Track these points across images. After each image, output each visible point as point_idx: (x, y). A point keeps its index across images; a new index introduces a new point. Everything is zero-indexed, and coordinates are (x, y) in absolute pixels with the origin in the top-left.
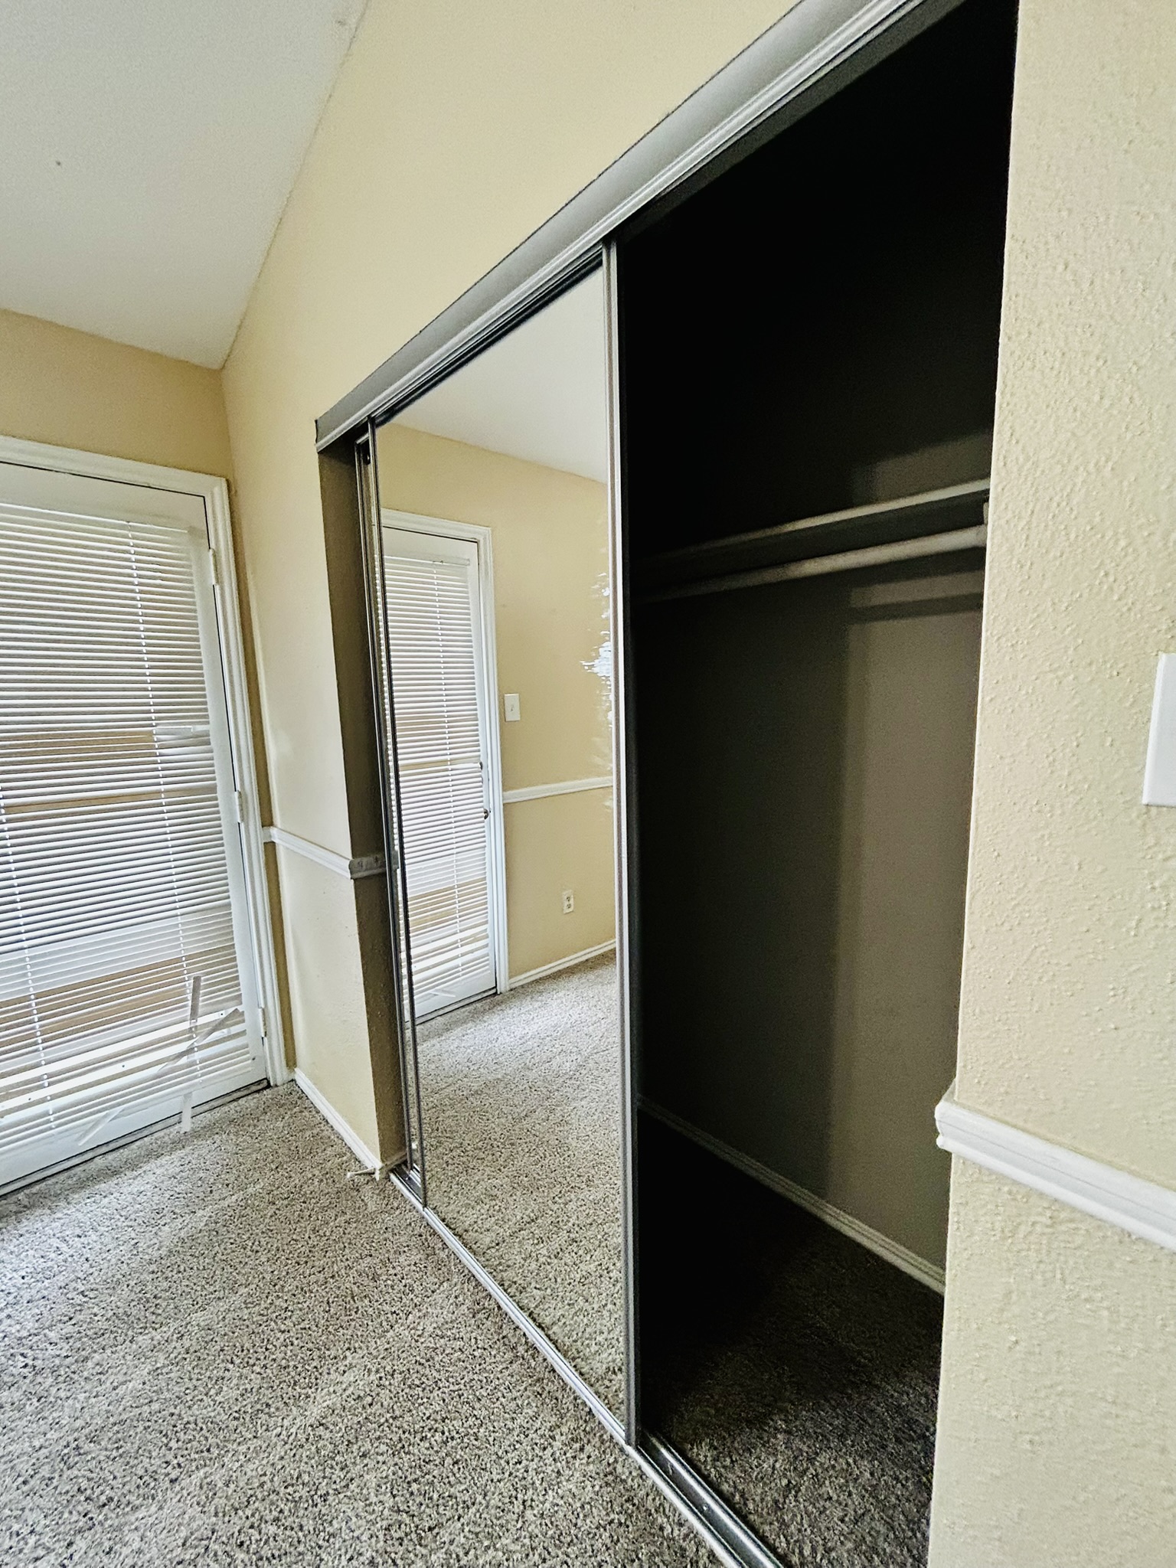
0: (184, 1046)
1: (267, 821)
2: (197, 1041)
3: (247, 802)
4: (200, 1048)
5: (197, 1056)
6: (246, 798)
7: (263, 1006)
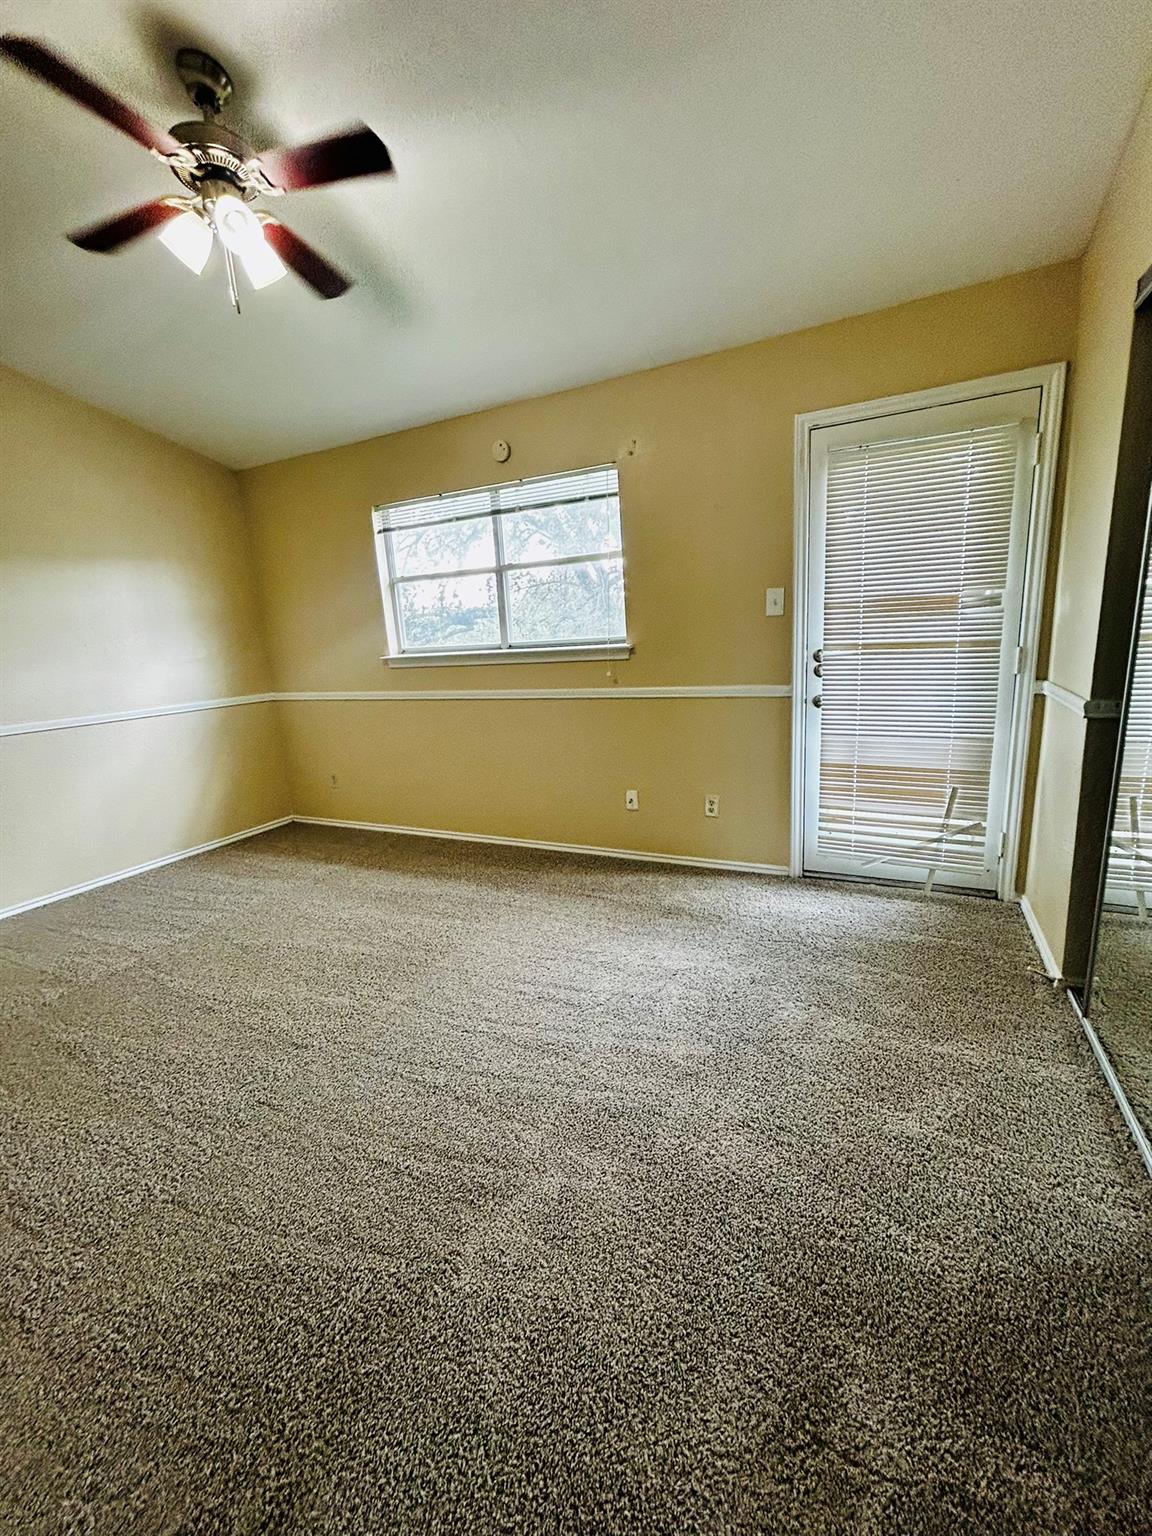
0: (937, 835)
1: (1042, 675)
2: (946, 835)
3: (1026, 657)
4: (948, 841)
5: (944, 846)
6: (1027, 653)
7: (1005, 831)
